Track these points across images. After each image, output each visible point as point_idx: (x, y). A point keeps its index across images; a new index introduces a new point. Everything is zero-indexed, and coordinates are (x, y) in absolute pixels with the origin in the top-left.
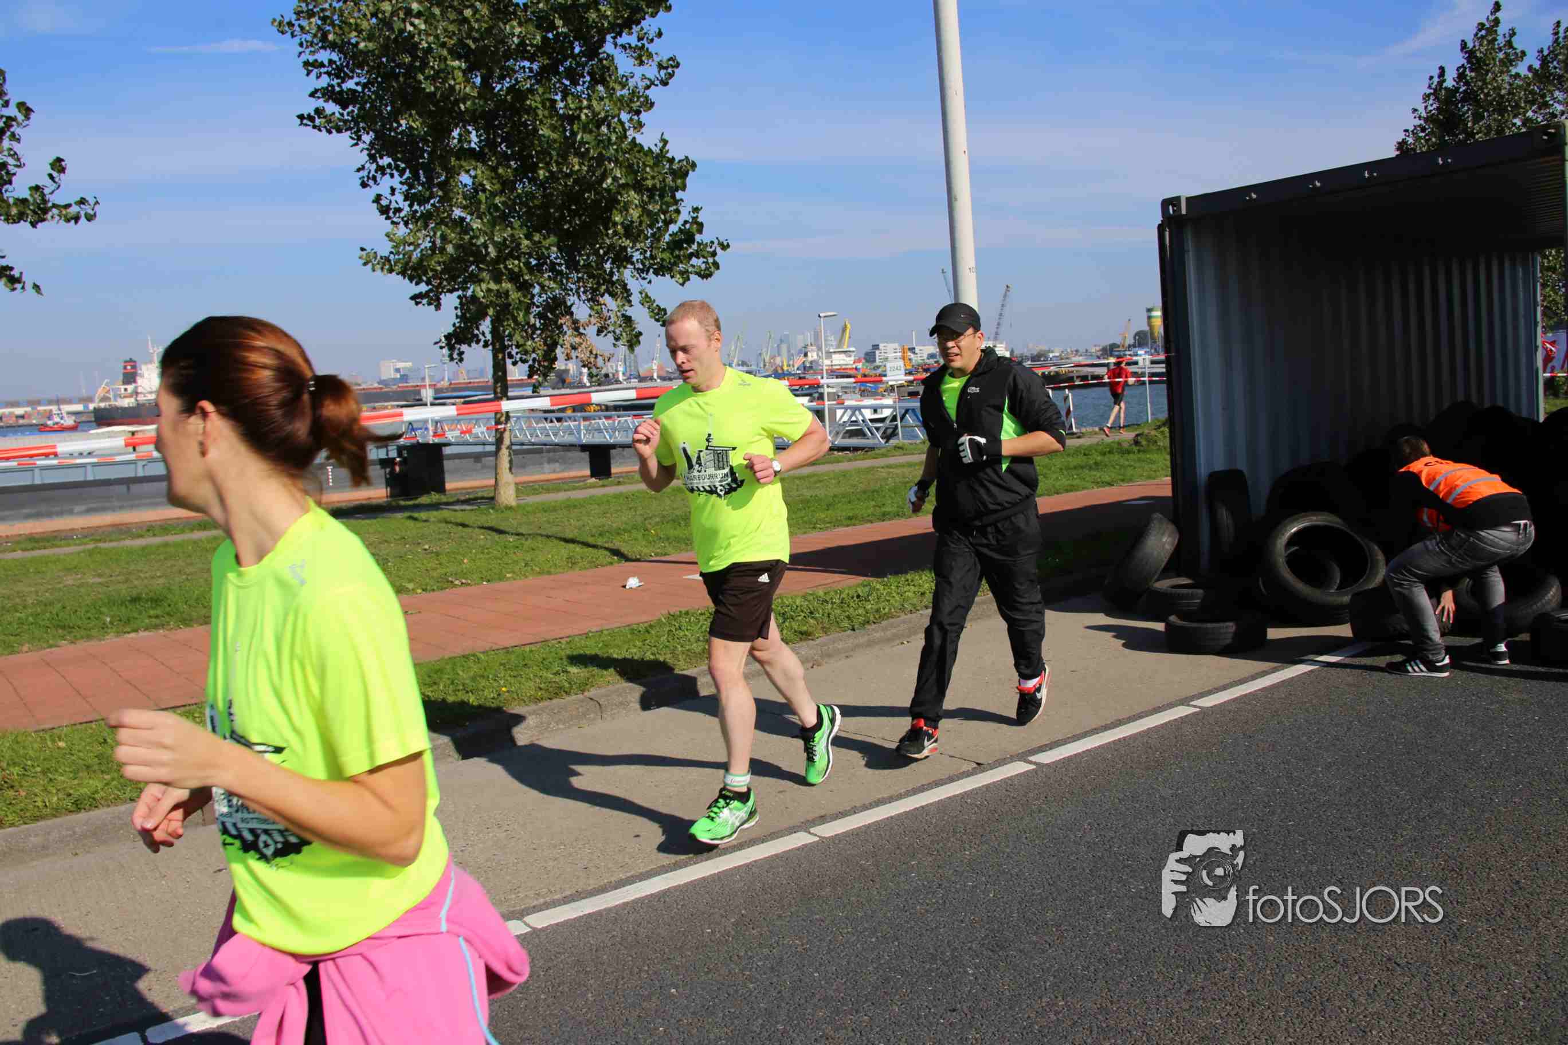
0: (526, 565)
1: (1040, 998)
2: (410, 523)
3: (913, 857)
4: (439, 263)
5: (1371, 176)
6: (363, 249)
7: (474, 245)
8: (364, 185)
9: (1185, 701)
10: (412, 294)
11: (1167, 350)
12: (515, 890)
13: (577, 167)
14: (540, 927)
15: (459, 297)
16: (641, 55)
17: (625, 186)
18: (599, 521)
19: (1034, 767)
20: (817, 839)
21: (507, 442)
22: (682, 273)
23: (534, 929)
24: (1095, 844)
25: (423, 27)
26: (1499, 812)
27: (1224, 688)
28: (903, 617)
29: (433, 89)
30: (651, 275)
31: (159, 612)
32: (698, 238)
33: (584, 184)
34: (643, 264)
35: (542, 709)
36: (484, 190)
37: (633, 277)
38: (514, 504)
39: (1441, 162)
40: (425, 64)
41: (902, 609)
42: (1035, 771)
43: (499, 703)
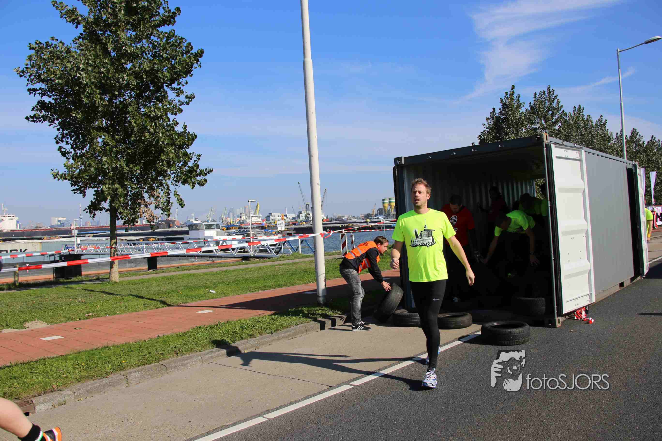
0: (126, 307)
3: (308, 425)
6: (53, 169)
7: (103, 168)
9: (410, 358)
10: (73, 189)
15: (95, 191)
16: (179, 92)
17: (167, 144)
18: (157, 288)
19: (352, 387)
20: (267, 419)
22: (192, 183)
24: (380, 416)
25: (84, 76)
28: (292, 327)
29: (87, 101)
30: (180, 184)
34: (177, 179)
35: (142, 370)
36: (108, 145)
37: (172, 184)
38: (118, 281)
41: (292, 324)
42: (353, 388)
43: (122, 368)
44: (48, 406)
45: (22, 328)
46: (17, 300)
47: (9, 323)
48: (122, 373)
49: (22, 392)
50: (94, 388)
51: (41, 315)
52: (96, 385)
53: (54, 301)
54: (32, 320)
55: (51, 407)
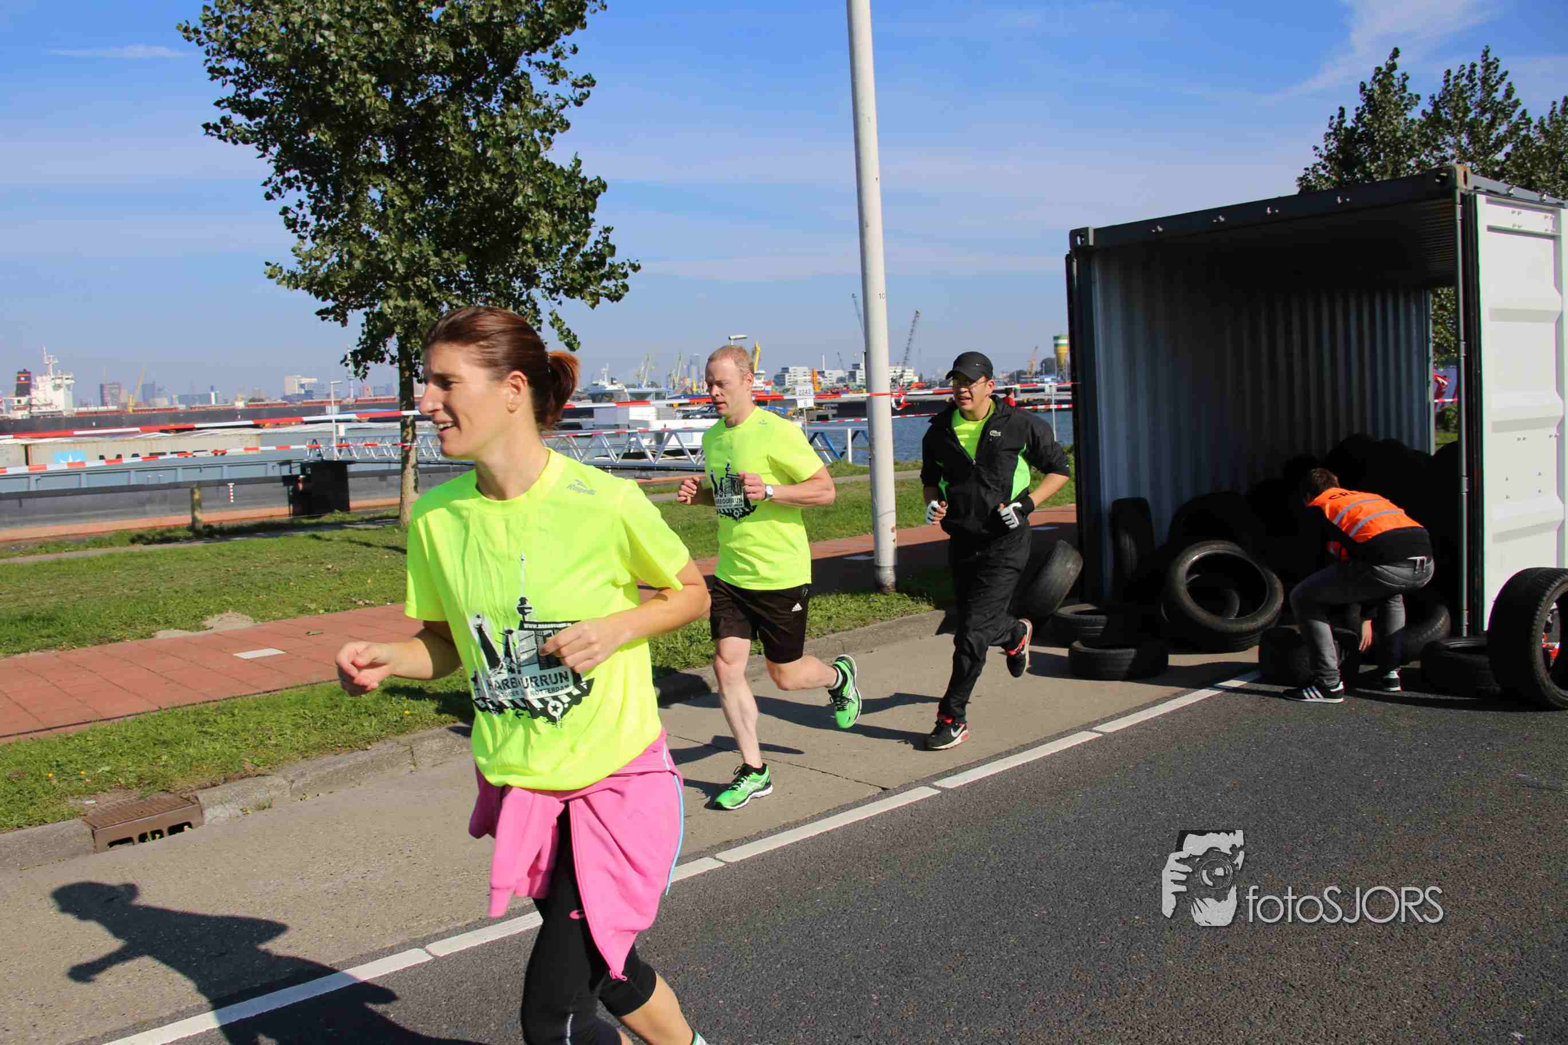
1: (944, 1023)
2: (313, 541)
3: (818, 882)
4: (346, 279)
5: (1273, 214)
6: (268, 264)
7: (382, 260)
8: (269, 197)
9: (1088, 727)
10: (318, 309)
11: (1073, 379)
12: (418, 917)
13: (487, 185)
14: (441, 954)
15: (366, 314)
16: (555, 74)
17: (537, 204)
20: (722, 864)
21: (412, 460)
22: (592, 294)
23: (436, 958)
24: (999, 868)
25: (333, 39)
26: (1390, 837)
27: (1126, 713)
29: (342, 102)
30: (561, 296)
31: (51, 631)
32: (609, 260)
33: (495, 201)
34: (554, 283)
35: (447, 734)
36: (393, 206)
37: (544, 296)
39: (1339, 200)
40: (334, 78)
42: (940, 796)
43: (402, 727)
44: (231, 810)
45: (198, 628)
46: (193, 564)
47: (170, 616)
48: (402, 738)
49: (178, 777)
50: (337, 772)
51: (242, 599)
52: (341, 766)
53: (273, 569)
54: (220, 612)
55: (240, 813)
